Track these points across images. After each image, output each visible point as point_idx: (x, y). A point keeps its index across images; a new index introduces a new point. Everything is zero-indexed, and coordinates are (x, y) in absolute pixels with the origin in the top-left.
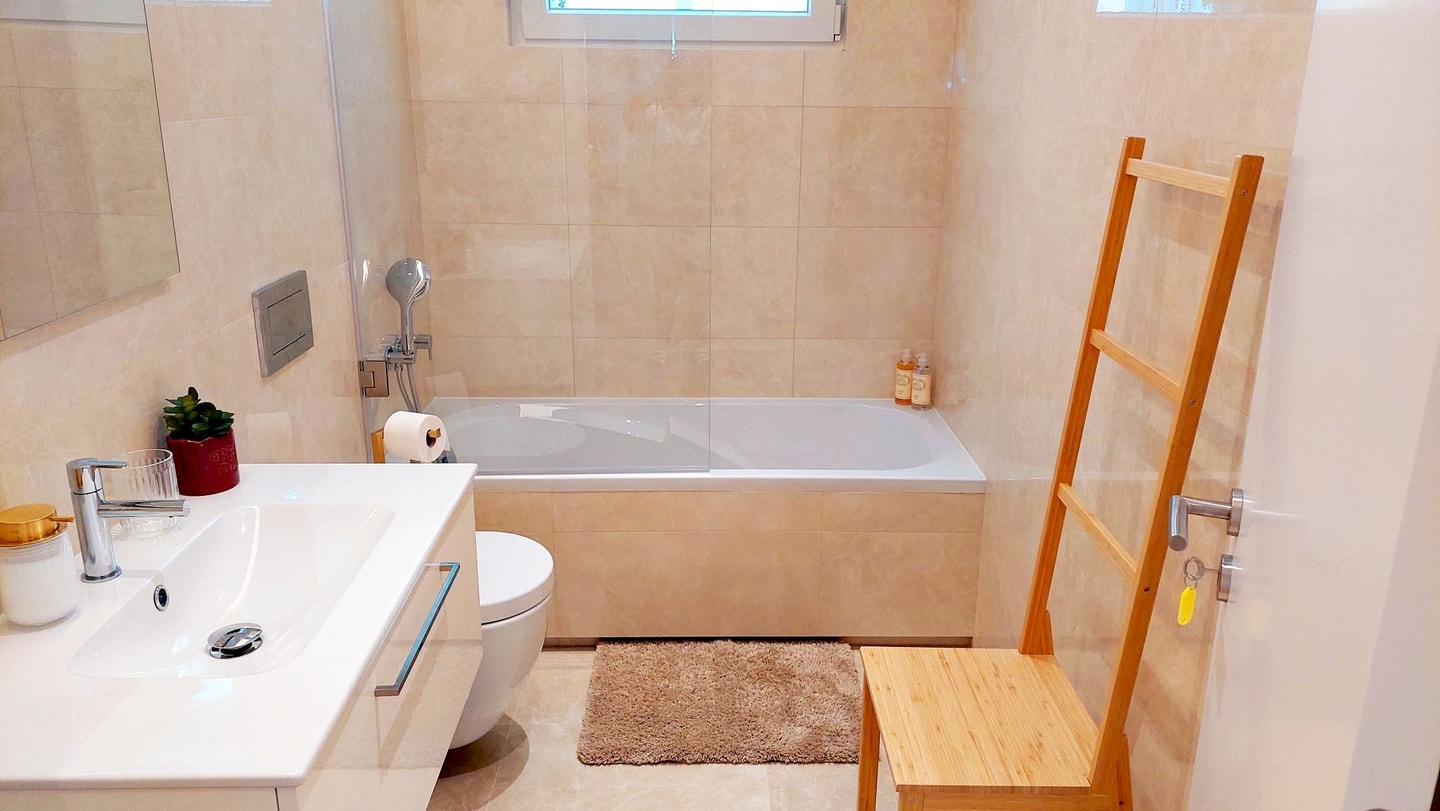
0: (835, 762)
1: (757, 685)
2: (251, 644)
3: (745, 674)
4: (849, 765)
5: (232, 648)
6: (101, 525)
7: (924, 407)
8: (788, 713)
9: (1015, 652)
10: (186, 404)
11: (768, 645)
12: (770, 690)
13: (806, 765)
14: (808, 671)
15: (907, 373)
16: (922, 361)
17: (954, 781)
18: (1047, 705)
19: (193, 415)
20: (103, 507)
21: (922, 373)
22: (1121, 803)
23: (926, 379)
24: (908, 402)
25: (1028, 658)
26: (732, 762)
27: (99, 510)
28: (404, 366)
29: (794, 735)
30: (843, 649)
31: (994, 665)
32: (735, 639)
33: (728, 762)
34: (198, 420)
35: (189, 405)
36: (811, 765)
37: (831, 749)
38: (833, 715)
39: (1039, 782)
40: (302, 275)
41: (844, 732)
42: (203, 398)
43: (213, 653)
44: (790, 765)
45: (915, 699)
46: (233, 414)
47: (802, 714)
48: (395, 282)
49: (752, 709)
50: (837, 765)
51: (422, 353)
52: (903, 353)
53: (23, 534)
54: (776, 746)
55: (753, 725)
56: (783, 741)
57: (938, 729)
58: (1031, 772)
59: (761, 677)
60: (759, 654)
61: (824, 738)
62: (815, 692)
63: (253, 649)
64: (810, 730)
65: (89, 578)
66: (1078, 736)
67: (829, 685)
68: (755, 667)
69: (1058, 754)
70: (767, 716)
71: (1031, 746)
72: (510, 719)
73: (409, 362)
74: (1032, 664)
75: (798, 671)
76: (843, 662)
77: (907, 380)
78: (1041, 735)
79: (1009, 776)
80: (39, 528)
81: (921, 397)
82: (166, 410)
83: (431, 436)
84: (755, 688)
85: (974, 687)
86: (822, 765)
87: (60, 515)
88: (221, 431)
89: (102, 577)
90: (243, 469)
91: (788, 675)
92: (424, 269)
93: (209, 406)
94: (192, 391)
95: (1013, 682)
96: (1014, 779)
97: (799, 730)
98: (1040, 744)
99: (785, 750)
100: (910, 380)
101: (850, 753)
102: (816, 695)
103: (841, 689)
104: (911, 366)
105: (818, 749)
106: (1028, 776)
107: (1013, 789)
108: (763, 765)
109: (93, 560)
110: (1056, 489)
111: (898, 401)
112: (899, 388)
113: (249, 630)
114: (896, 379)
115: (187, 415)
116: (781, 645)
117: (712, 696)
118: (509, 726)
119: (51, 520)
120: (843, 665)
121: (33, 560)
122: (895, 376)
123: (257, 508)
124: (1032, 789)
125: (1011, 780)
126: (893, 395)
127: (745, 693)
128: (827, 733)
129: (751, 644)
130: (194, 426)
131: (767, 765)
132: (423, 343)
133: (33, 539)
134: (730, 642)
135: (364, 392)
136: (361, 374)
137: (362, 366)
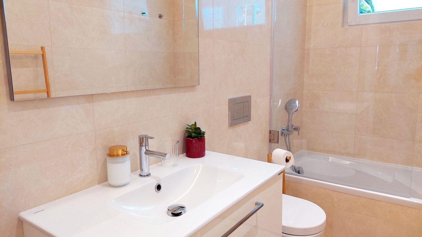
5: (175, 213)
6: (146, 158)
19: (194, 130)
27: (145, 153)
34: (195, 132)
35: (193, 127)
40: (250, 97)
42: (198, 126)
43: (169, 213)
48: (288, 107)
51: (296, 133)
53: (115, 153)
63: (181, 215)
65: (141, 176)
73: (289, 134)
80: (120, 152)
82: (187, 128)
83: (287, 159)
88: (199, 137)
89: (144, 176)
90: (207, 152)
92: (299, 103)
93: (199, 128)
94: (195, 123)
109: (142, 170)
115: (192, 130)
119: (124, 151)
121: (117, 163)
130: (193, 134)
132: (296, 129)
133: (118, 155)
135: (270, 141)
136: (269, 135)
137: (270, 132)
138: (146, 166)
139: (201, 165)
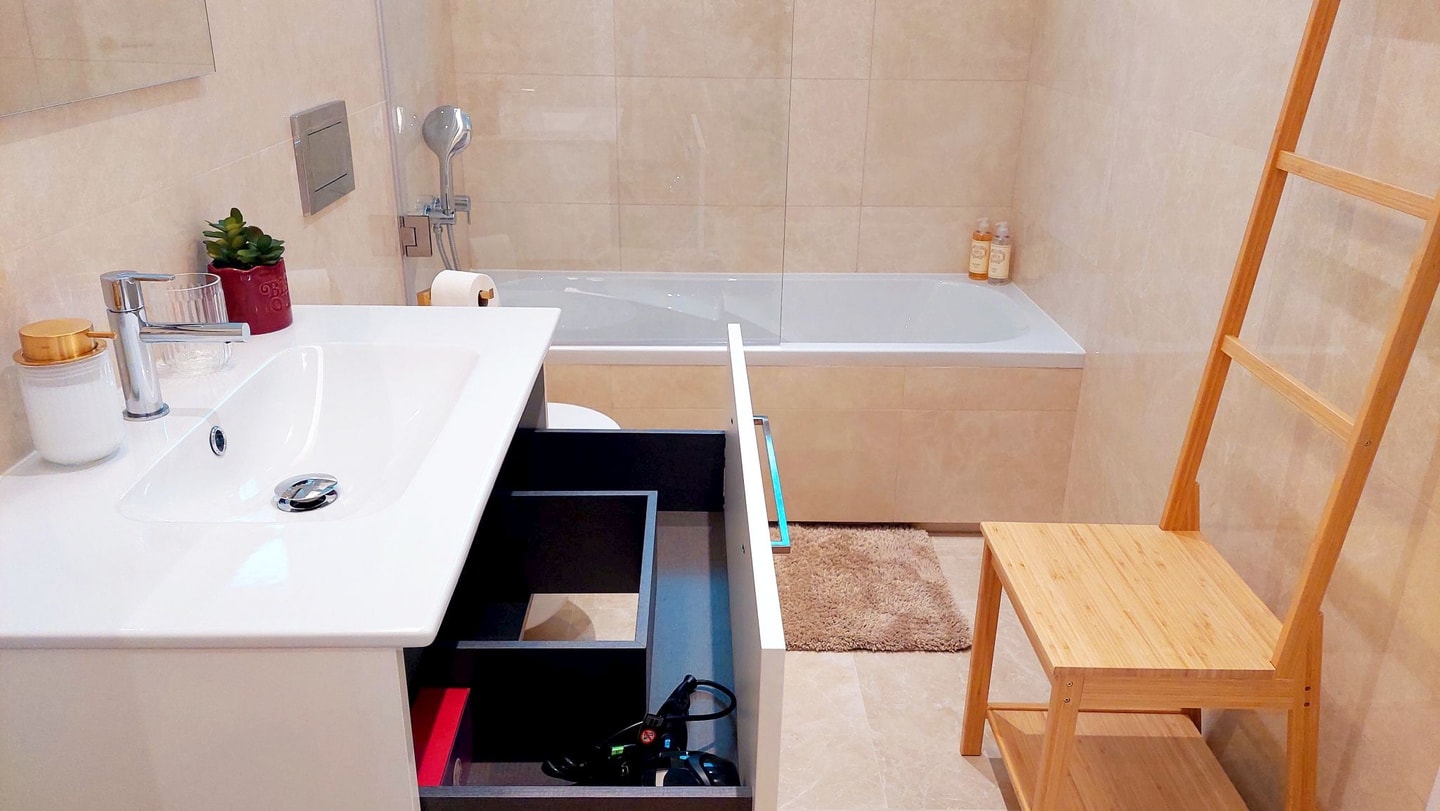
0: (927, 651)
1: (832, 570)
2: (324, 498)
3: (819, 560)
4: (942, 654)
5: (304, 500)
6: (143, 349)
7: (1002, 281)
8: (870, 599)
9: (1157, 529)
10: (229, 227)
11: (839, 530)
12: (847, 576)
13: (895, 654)
14: (886, 557)
15: (984, 244)
16: (1002, 230)
17: (1119, 663)
18: (1204, 583)
19: (238, 240)
20: (146, 330)
21: (1001, 243)
22: (1307, 689)
23: (1006, 250)
24: (984, 276)
25: (1171, 533)
26: (815, 650)
27: (141, 333)
28: (444, 227)
29: (879, 623)
30: (920, 537)
31: (1137, 543)
32: (804, 524)
33: (811, 650)
34: (245, 247)
35: (233, 227)
36: (901, 654)
37: (920, 636)
38: (919, 602)
39: (1216, 666)
40: (340, 107)
41: (932, 620)
42: (249, 222)
43: (282, 505)
44: (877, 653)
45: (1055, 577)
46: (283, 242)
47: (884, 601)
48: (432, 131)
49: (831, 596)
50: (929, 654)
51: (460, 216)
52: (981, 222)
53: (55, 350)
54: (862, 634)
55: (833, 612)
56: (868, 628)
57: (1088, 608)
58: (1205, 655)
59: (835, 562)
60: (830, 539)
61: (913, 626)
62: (896, 579)
63: (327, 504)
64: (895, 617)
65: (130, 415)
66: (1248, 617)
67: (911, 572)
68: (828, 553)
69: (1230, 635)
70: (847, 602)
71: (1196, 626)
72: (571, 604)
73: (449, 222)
74: (1178, 541)
75: (874, 557)
76: (923, 549)
77: (983, 252)
78: (1205, 615)
79: (1180, 658)
80: (73, 345)
81: (999, 270)
82: (207, 234)
83: (483, 297)
84: (831, 574)
85: (1119, 565)
86: (912, 654)
87: (98, 330)
88: (271, 259)
89: (147, 415)
91: (863, 561)
92: (464, 117)
93: (255, 231)
94: (235, 213)
95: (1161, 559)
96: (1186, 661)
97: (883, 617)
98: (1207, 624)
99: (872, 637)
100: (988, 253)
101: (943, 642)
102: (898, 581)
103: (923, 576)
104: (989, 236)
105: (907, 636)
106: (1202, 658)
107: (1187, 673)
108: (849, 653)
109: (137, 397)
110: (1221, 341)
111: (973, 276)
112: (973, 261)
113: (318, 482)
114: (970, 251)
115: (229, 240)
116: (854, 531)
117: (787, 582)
118: (570, 611)
119: (88, 335)
120: (921, 551)
121: (66, 383)
122: (970, 248)
123: (319, 349)
124: (1209, 672)
125: (1183, 662)
126: (966, 269)
127: (821, 579)
128: (915, 621)
129: (821, 530)
130: (240, 252)
131: (853, 653)
132: (463, 205)
133: (65, 358)
134: (798, 528)
135: (405, 251)
136: (401, 233)
137: (402, 221)
138: (149, 378)
139: (317, 347)
